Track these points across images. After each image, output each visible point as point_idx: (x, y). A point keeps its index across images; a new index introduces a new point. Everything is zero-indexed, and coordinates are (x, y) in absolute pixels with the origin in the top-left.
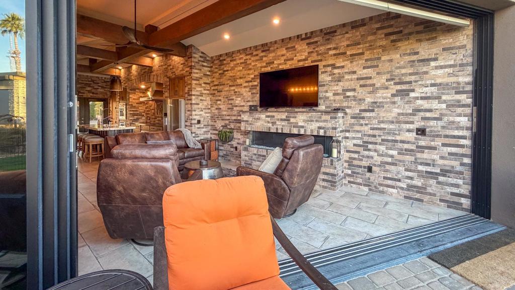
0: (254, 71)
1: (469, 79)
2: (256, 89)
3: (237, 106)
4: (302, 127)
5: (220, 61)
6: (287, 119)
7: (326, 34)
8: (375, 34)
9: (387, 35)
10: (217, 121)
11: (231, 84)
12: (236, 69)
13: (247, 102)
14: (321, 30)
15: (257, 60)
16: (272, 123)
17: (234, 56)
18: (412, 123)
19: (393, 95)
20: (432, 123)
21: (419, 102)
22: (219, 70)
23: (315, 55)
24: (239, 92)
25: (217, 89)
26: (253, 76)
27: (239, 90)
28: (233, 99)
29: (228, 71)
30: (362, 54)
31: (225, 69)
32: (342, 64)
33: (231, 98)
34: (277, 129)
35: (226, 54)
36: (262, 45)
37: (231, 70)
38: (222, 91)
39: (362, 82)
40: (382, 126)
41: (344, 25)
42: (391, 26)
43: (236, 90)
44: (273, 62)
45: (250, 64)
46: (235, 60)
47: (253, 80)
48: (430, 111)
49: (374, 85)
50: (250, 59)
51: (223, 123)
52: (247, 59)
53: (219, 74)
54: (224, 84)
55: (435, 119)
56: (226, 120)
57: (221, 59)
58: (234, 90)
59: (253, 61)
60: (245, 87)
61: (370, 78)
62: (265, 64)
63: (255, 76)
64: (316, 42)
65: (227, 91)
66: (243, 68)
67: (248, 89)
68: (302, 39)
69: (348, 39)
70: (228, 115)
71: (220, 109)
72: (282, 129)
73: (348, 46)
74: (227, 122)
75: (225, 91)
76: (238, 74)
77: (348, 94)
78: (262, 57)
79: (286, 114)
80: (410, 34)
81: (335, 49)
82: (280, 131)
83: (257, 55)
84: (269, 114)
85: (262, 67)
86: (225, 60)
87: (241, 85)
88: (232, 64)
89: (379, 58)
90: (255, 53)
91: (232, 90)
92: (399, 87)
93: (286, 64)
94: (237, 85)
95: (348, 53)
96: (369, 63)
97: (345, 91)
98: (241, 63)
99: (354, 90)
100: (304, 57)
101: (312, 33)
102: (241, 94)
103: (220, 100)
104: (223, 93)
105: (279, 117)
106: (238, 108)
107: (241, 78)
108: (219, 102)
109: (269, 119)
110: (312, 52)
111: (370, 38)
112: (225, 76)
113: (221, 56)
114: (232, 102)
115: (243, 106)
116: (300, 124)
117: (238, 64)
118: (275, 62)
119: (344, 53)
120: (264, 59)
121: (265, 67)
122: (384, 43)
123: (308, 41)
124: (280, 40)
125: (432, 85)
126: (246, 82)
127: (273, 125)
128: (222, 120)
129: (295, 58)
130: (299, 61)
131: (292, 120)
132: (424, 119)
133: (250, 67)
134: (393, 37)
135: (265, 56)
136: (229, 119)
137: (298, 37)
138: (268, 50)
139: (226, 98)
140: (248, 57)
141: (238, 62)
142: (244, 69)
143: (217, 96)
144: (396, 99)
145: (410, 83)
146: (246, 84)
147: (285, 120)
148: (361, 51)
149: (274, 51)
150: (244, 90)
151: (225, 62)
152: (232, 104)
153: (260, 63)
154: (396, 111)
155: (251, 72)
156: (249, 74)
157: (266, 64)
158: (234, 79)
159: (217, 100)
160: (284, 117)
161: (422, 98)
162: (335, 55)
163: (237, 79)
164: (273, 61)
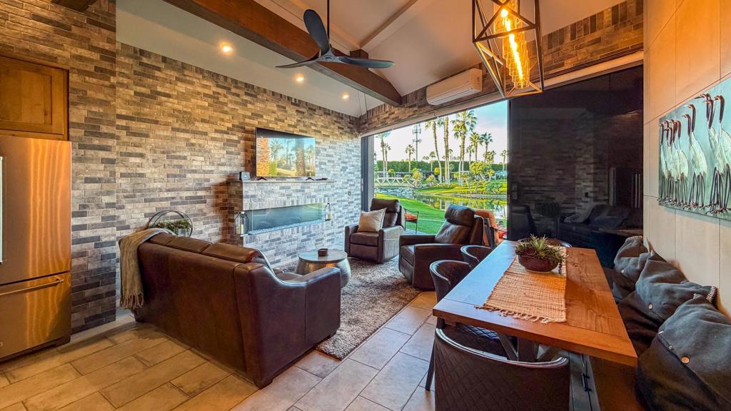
0: (233, 118)
1: (360, 164)
2: (236, 146)
3: (195, 172)
4: (314, 196)
5: (141, 64)
6: (302, 190)
7: (310, 108)
8: (334, 124)
9: (339, 128)
10: (129, 207)
11: (177, 125)
12: (192, 100)
13: (219, 165)
14: (306, 103)
15: (236, 103)
16: (287, 195)
17: (186, 72)
18: (346, 188)
19: (341, 170)
20: (352, 188)
21: (349, 175)
22: (136, 85)
23: (302, 125)
24: (200, 145)
25: (127, 128)
26: (230, 125)
27: (201, 142)
28: (185, 158)
29: (168, 96)
30: (328, 136)
31: (159, 89)
32: (319, 140)
33: (178, 154)
34: (293, 201)
35: (164, 59)
36: (246, 85)
37: (177, 98)
38: (147, 136)
39: (329, 158)
40: (338, 191)
41: (320, 108)
42: (340, 123)
43: (193, 141)
44: (262, 117)
45: (226, 104)
46: (192, 83)
47: (230, 132)
48: (351, 180)
49: (333, 162)
50: (225, 96)
51: (151, 208)
52: (219, 94)
53: (136, 93)
54: (156, 122)
55: (354, 185)
56: (161, 200)
57: (145, 60)
58: (187, 140)
59: (231, 101)
60: (213, 139)
61: (332, 156)
62: (250, 114)
63: (233, 125)
64: (303, 113)
65: (166, 138)
66: (210, 105)
67: (220, 144)
68: (292, 104)
69: (322, 121)
70: (168, 191)
71: (142, 175)
72: (298, 201)
73: (322, 126)
74: (166, 204)
75: (159, 137)
76: (198, 111)
77: (323, 166)
78: (246, 101)
79: (301, 184)
80: (346, 132)
81: (315, 125)
82: (295, 204)
83: (238, 95)
84: (283, 185)
85: (245, 116)
86: (159, 69)
87: (206, 134)
88: (181, 87)
89: (336, 143)
90: (233, 90)
91: (180, 139)
92: (343, 165)
93: (277, 124)
94: (195, 132)
95: (322, 133)
96: (331, 145)
97: (321, 163)
98: (205, 95)
99: (325, 164)
100: (293, 123)
101: (300, 101)
102: (206, 151)
103: (142, 156)
104: (151, 140)
105: (294, 188)
106: (197, 176)
107: (203, 121)
108: (133, 160)
109: (283, 191)
110: (300, 121)
111: (332, 126)
112: (160, 104)
113: (142, 52)
114: (182, 162)
115: (211, 172)
116: (313, 194)
117: (199, 93)
118: (265, 117)
119: (320, 132)
120: (249, 106)
121: (250, 118)
122: (337, 132)
123: (297, 108)
124: (270, 91)
125: (353, 166)
126: (217, 131)
127: (288, 198)
128: (146, 201)
129: (286, 121)
130: (290, 125)
131: (307, 191)
132: (351, 185)
133: (226, 109)
134: (341, 131)
135: (250, 103)
136: (173, 198)
137: (289, 98)
138: (256, 97)
139: (163, 153)
140: (220, 90)
141: (199, 89)
142: (211, 108)
143: (125, 144)
144: (342, 172)
145: (346, 163)
146: (218, 135)
147: (300, 191)
148: (327, 134)
149: (263, 101)
150: (210, 143)
151: (157, 74)
152: (180, 167)
153: (243, 109)
154: (342, 180)
155: (227, 117)
156: (222, 120)
157: (252, 114)
158: (186, 118)
159: (130, 155)
160: (299, 188)
161: (350, 173)
162: (315, 131)
163: (196, 120)
164: (261, 113)
